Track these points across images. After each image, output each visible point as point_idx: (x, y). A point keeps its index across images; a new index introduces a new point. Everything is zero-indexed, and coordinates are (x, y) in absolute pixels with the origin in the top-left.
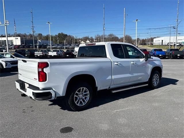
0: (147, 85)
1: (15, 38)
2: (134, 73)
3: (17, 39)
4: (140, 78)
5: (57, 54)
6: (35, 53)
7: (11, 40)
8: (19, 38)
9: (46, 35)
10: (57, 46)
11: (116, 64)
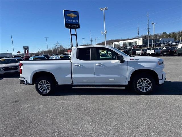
0: (124, 88)
1: (138, 39)
2: (100, 74)
3: (140, 40)
4: (110, 79)
5: (154, 52)
6: (136, 52)
7: (135, 42)
8: (141, 39)
9: (169, 33)
10: (172, 43)
11: (76, 65)
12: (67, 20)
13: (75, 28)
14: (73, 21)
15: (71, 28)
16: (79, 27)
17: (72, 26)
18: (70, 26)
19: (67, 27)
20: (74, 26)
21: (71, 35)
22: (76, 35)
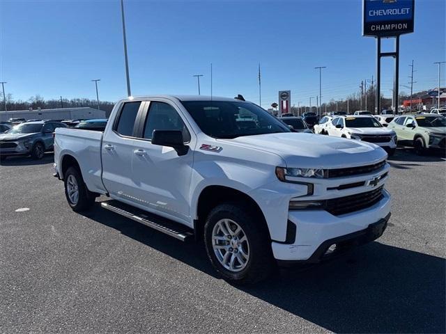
11: (106, 148)
12: (372, 13)
13: (396, 33)
14: (390, 12)
15: (380, 35)
16: (410, 29)
17: (388, 27)
18: (378, 28)
19: (367, 32)
20: (393, 26)
21: (380, 55)
22: (396, 55)
